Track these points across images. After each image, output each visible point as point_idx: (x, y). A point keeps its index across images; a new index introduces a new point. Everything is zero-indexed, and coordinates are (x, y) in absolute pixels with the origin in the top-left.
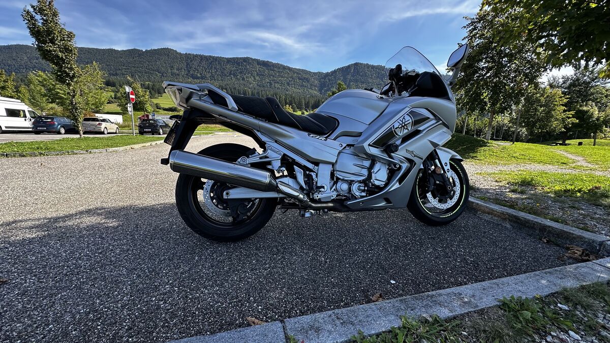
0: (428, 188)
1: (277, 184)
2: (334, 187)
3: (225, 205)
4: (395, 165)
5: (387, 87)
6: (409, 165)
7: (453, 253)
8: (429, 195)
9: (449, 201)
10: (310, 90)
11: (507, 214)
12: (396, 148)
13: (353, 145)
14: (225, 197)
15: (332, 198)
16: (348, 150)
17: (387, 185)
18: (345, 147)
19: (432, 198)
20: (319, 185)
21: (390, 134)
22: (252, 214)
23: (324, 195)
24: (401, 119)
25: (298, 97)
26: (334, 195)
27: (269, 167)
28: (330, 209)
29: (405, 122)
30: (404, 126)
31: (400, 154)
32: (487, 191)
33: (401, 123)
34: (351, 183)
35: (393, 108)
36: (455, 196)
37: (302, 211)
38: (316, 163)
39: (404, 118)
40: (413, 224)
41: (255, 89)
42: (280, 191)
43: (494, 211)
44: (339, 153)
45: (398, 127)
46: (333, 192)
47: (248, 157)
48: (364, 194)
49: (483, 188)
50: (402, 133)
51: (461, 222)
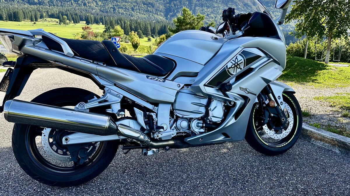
0: (264, 121)
1: (117, 127)
2: (175, 125)
3: (64, 151)
4: (230, 102)
5: (222, 26)
6: (243, 101)
7: (287, 182)
8: (265, 127)
9: (284, 132)
10: (155, 16)
11: (336, 140)
12: (230, 87)
13: (190, 85)
14: (64, 143)
15: (173, 136)
16: (186, 90)
17: (223, 121)
18: (183, 87)
19: (268, 130)
20: (159, 125)
21: (224, 74)
22: (94, 157)
23: (164, 134)
24: (234, 59)
25: (144, 23)
26: (174, 133)
27: (109, 111)
28: (171, 146)
29: (238, 62)
30: (236, 66)
31: (235, 92)
32: (322, 117)
33: (234, 63)
34: (190, 120)
35: (227, 48)
36: (289, 126)
37: (144, 150)
38: (156, 104)
39: (236, 58)
40: (252, 155)
41: (97, 15)
42: (120, 134)
43: (325, 138)
44: (178, 93)
45: (231, 67)
46: (173, 130)
47: (86, 102)
48: (202, 130)
49: (318, 114)
50: (235, 72)
51: (296, 150)
